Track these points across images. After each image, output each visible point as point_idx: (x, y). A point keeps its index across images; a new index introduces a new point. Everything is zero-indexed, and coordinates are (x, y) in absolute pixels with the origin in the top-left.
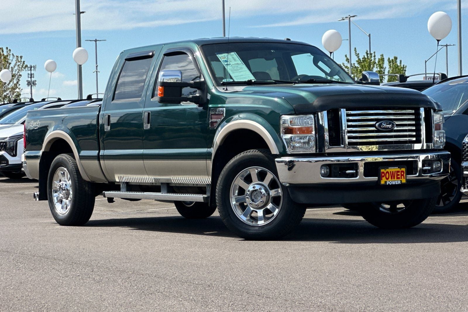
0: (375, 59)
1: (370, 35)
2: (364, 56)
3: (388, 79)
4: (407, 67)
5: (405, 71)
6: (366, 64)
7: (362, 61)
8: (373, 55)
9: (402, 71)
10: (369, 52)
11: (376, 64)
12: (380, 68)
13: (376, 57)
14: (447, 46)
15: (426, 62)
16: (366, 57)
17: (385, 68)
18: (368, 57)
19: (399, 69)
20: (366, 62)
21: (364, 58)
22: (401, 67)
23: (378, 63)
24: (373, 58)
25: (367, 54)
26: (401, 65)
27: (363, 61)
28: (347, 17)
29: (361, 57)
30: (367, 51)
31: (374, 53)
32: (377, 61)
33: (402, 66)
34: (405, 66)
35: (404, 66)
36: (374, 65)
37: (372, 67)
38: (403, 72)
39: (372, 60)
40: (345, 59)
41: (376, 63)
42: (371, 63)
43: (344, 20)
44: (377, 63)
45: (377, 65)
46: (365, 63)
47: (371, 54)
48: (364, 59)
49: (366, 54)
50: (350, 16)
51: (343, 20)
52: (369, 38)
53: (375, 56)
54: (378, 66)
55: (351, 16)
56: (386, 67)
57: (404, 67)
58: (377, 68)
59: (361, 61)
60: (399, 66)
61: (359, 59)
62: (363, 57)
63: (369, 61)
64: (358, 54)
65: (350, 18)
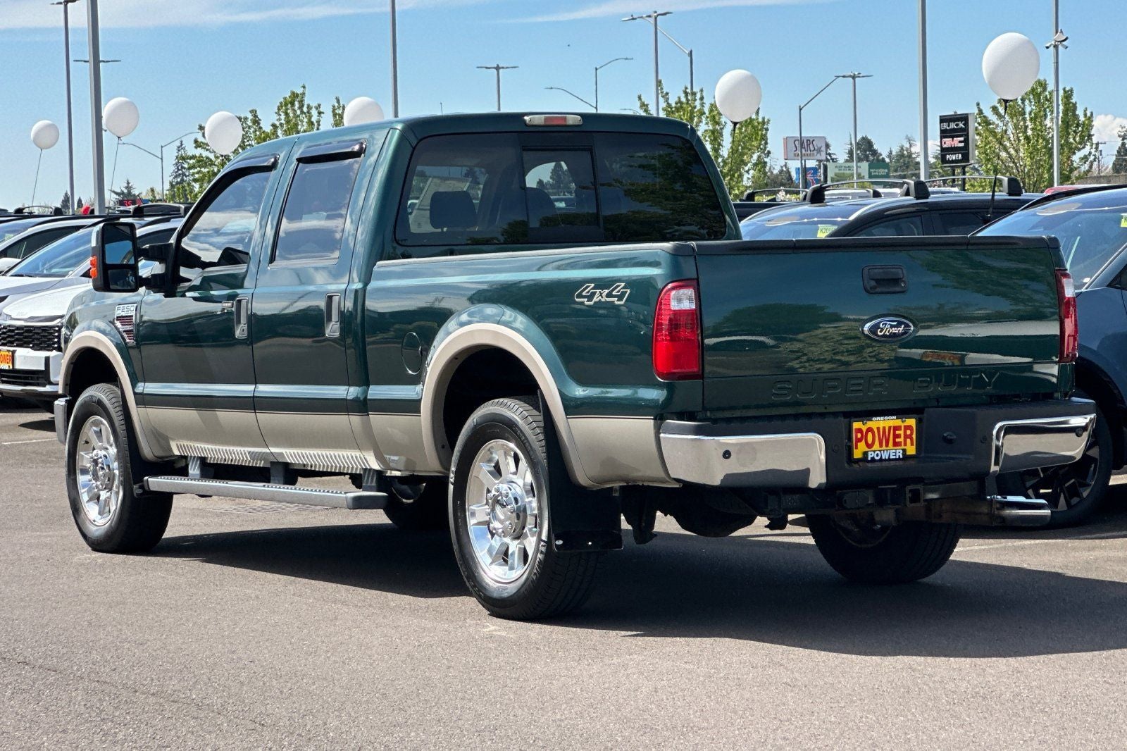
0: (702, 105)
1: (691, 52)
2: (679, 98)
3: (732, 148)
4: (770, 122)
5: (767, 129)
6: (684, 114)
7: (675, 107)
8: (698, 96)
9: (760, 130)
10: (689, 91)
11: (705, 116)
12: (713, 125)
13: (704, 101)
14: (854, 77)
15: (801, 109)
16: (683, 100)
17: (724, 124)
18: (688, 100)
19: (753, 127)
20: (684, 110)
21: (680, 102)
22: (759, 123)
23: (710, 114)
24: (698, 103)
25: (686, 93)
26: (757, 119)
27: (678, 110)
28: (649, 16)
29: (673, 101)
30: (686, 88)
31: (702, 91)
32: (706, 110)
33: (760, 120)
34: (766, 120)
35: (764, 119)
36: (700, 118)
37: (697, 123)
38: (762, 134)
39: (695, 107)
40: (638, 104)
41: (705, 113)
42: (693, 112)
43: (635, 19)
44: (707, 113)
45: (707, 117)
46: (682, 113)
47: (694, 94)
48: (679, 105)
49: (684, 95)
50: (656, 12)
51: (633, 19)
52: (689, 58)
53: (702, 99)
54: (709, 119)
55: (658, 13)
56: (726, 123)
57: (764, 123)
58: (707, 123)
59: (674, 109)
60: (754, 120)
61: (668, 103)
62: (677, 99)
63: (690, 110)
64: (667, 94)
65: (656, 18)
